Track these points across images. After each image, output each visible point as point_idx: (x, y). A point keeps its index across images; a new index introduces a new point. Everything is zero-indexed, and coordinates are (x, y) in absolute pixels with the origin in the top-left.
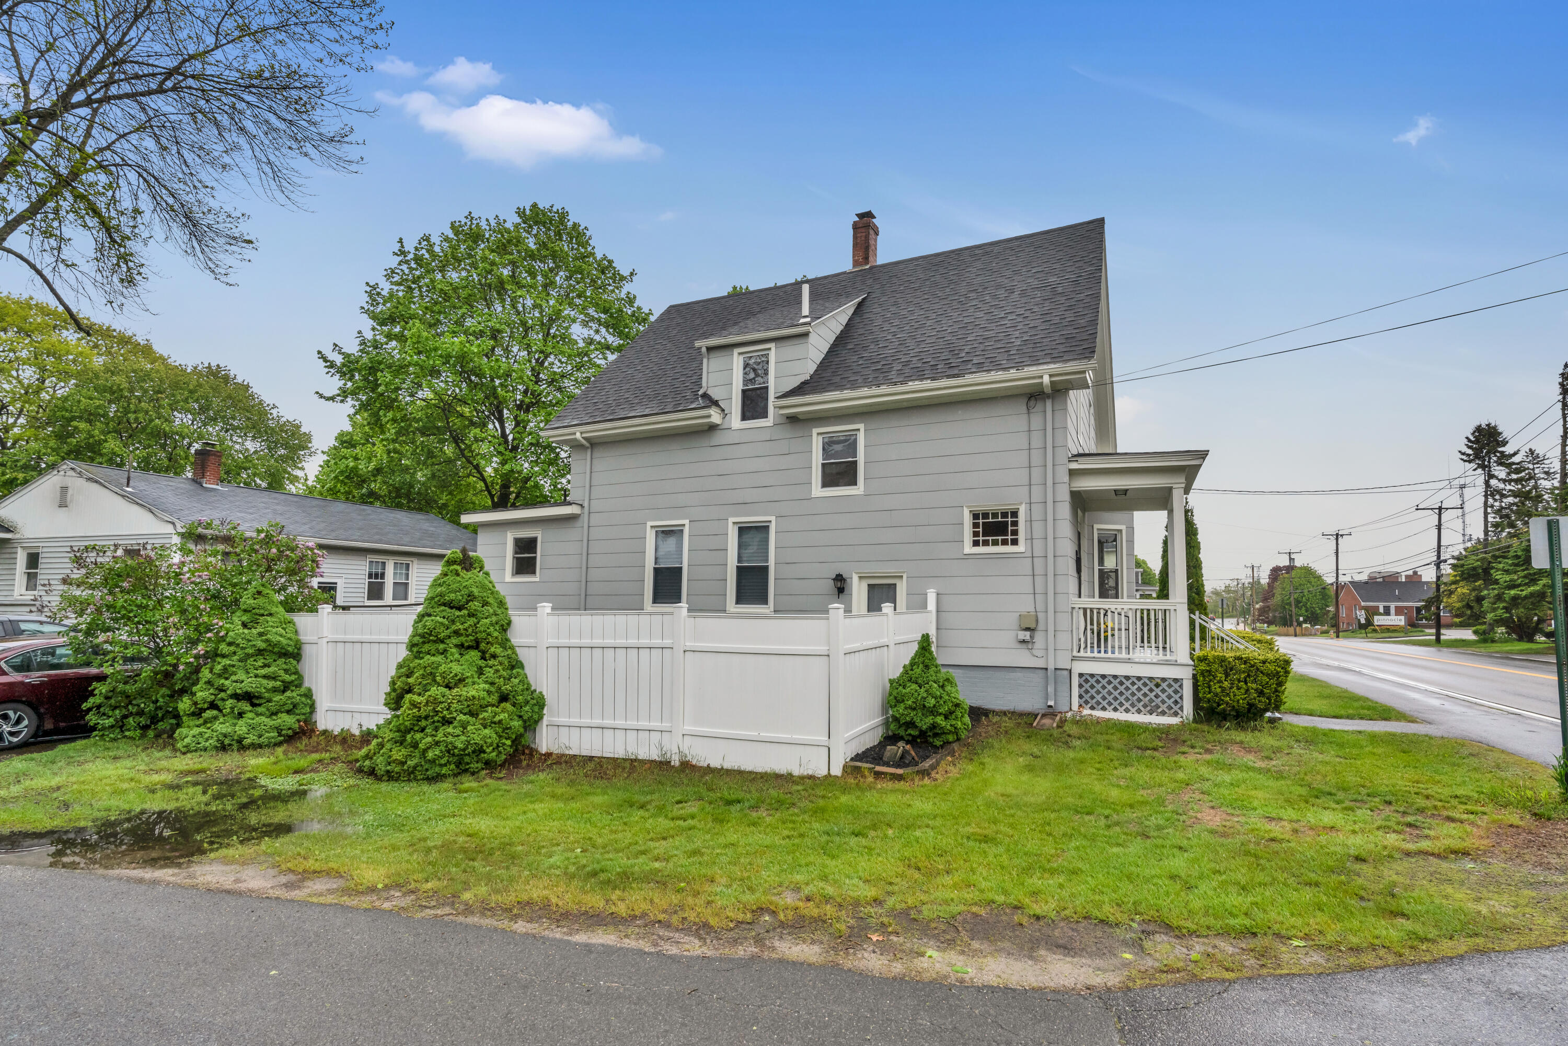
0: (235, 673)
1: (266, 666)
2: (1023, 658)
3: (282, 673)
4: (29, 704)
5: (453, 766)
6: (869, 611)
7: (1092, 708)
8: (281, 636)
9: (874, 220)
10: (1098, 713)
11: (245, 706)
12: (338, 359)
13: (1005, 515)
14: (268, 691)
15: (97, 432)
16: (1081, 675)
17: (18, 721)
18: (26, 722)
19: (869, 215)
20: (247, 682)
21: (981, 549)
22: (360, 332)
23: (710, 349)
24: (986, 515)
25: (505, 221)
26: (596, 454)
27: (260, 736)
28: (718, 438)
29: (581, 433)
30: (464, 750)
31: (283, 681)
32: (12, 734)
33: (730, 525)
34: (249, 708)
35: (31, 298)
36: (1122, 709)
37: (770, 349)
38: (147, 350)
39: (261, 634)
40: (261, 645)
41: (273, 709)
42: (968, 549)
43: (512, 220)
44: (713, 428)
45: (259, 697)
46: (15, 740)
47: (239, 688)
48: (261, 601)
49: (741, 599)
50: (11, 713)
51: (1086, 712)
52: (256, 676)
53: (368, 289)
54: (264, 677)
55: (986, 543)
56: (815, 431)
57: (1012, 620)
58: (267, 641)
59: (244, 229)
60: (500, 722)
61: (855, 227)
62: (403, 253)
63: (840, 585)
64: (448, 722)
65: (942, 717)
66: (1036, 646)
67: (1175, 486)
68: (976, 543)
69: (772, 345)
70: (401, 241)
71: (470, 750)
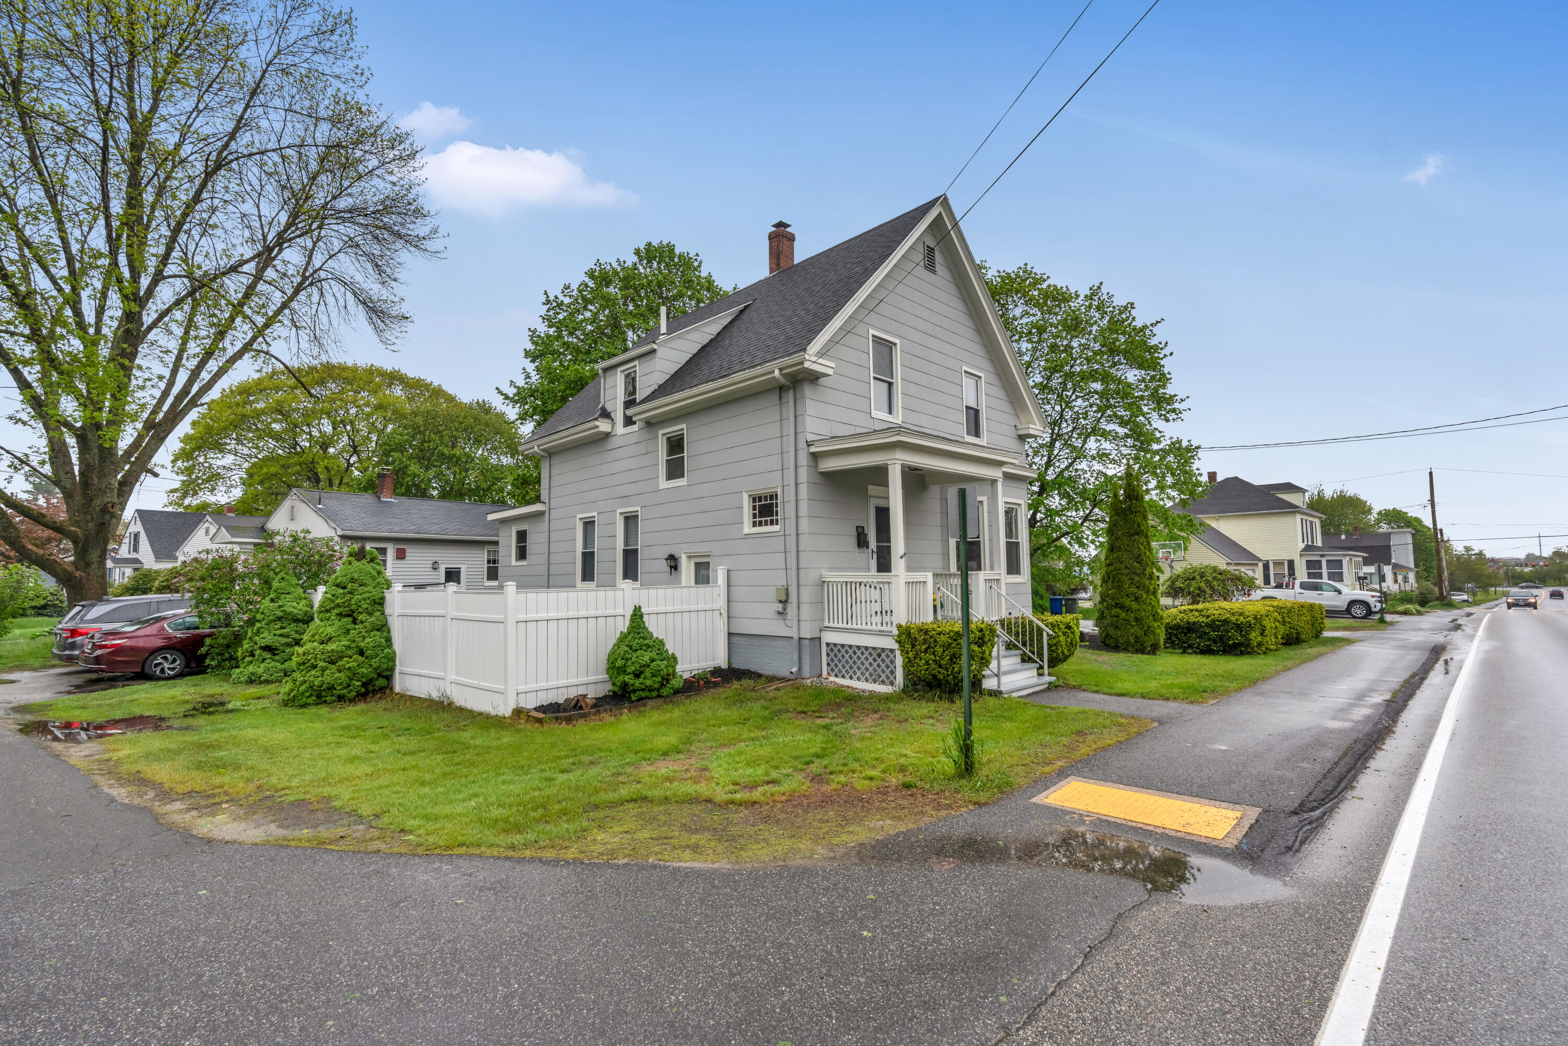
0: (263, 633)
1: (282, 628)
2: (778, 628)
3: (293, 633)
4: (178, 650)
5: (314, 698)
6: (696, 583)
7: (836, 676)
8: (294, 607)
9: (788, 229)
10: (840, 681)
11: (267, 655)
12: (511, 392)
13: (771, 498)
14: (283, 645)
15: (405, 459)
16: (828, 644)
17: (174, 661)
18: (178, 662)
19: (781, 225)
20: (267, 638)
21: (758, 529)
22: (524, 369)
23: (606, 370)
24: (760, 499)
25: (625, 262)
26: (554, 461)
27: (271, 675)
28: (613, 443)
29: (538, 446)
30: (321, 686)
31: (294, 639)
32: (169, 669)
33: (618, 515)
34: (269, 656)
35: (372, 365)
36: (855, 678)
37: (635, 366)
38: (437, 393)
39: (280, 607)
40: (279, 613)
41: (285, 657)
42: (748, 528)
43: (631, 259)
44: (607, 435)
45: (276, 649)
46: (171, 673)
47: (264, 643)
48: (283, 584)
49: (626, 576)
50: (168, 656)
51: (832, 679)
52: (275, 635)
53: (531, 333)
54: (281, 635)
55: (760, 524)
56: (661, 432)
57: (771, 594)
58: (283, 611)
59: (405, 309)
60: (349, 668)
61: (772, 237)
62: (548, 302)
63: (673, 563)
64: (314, 667)
65: (632, 676)
66: (789, 617)
67: (889, 462)
68: (754, 525)
69: (636, 363)
70: (546, 293)
71: (325, 687)
